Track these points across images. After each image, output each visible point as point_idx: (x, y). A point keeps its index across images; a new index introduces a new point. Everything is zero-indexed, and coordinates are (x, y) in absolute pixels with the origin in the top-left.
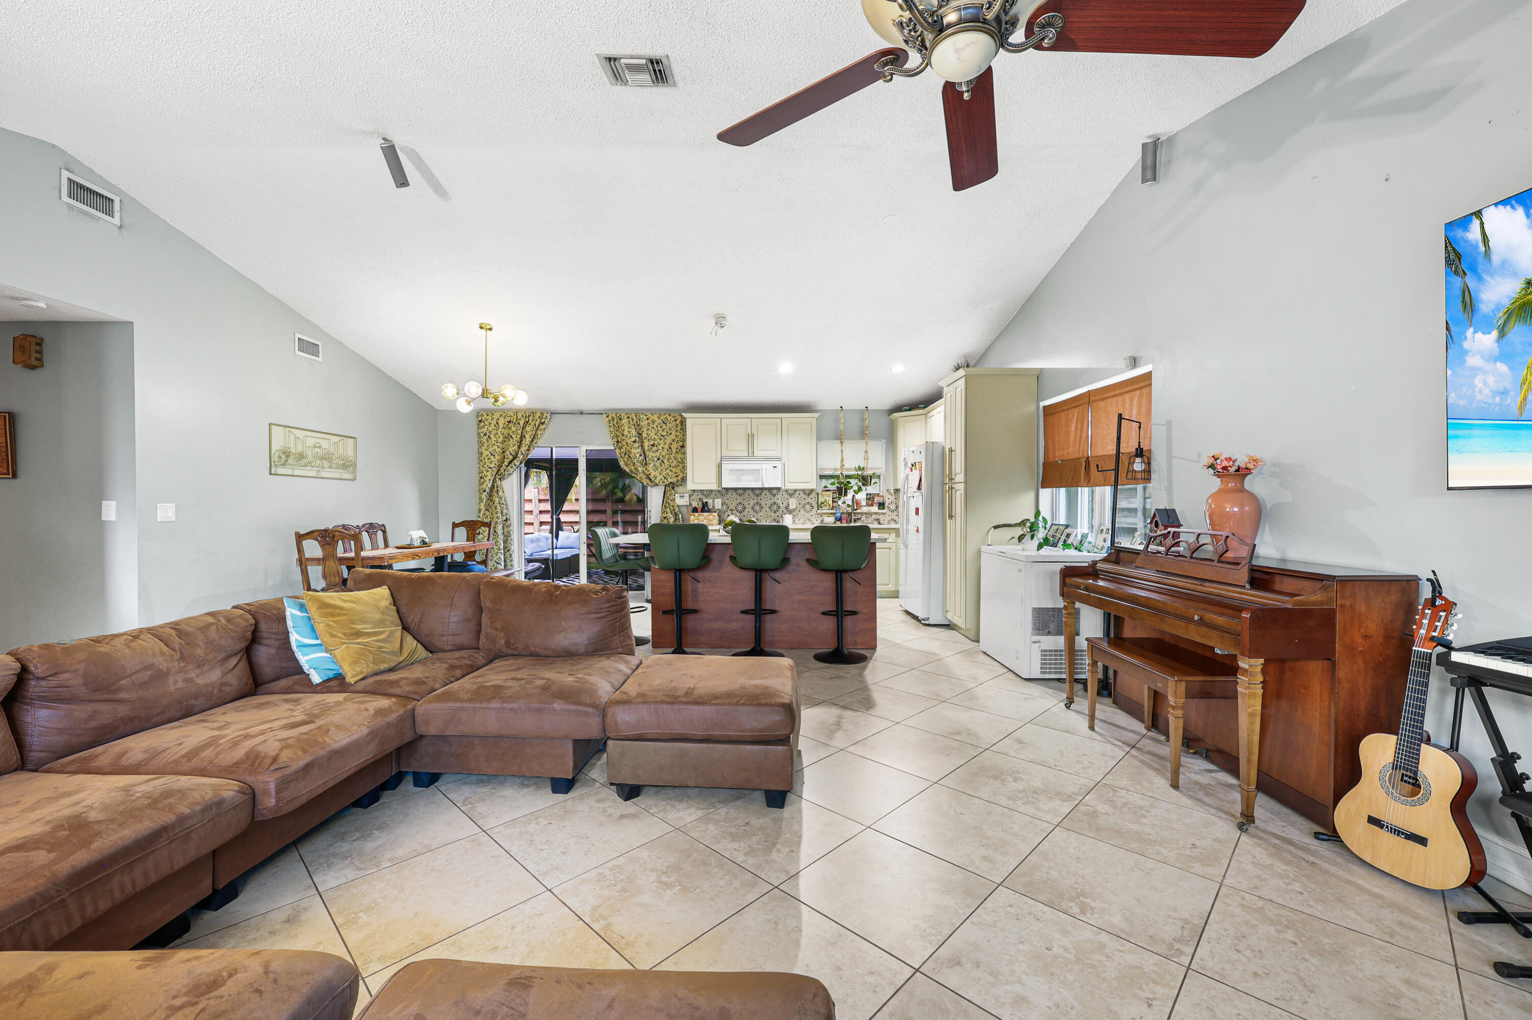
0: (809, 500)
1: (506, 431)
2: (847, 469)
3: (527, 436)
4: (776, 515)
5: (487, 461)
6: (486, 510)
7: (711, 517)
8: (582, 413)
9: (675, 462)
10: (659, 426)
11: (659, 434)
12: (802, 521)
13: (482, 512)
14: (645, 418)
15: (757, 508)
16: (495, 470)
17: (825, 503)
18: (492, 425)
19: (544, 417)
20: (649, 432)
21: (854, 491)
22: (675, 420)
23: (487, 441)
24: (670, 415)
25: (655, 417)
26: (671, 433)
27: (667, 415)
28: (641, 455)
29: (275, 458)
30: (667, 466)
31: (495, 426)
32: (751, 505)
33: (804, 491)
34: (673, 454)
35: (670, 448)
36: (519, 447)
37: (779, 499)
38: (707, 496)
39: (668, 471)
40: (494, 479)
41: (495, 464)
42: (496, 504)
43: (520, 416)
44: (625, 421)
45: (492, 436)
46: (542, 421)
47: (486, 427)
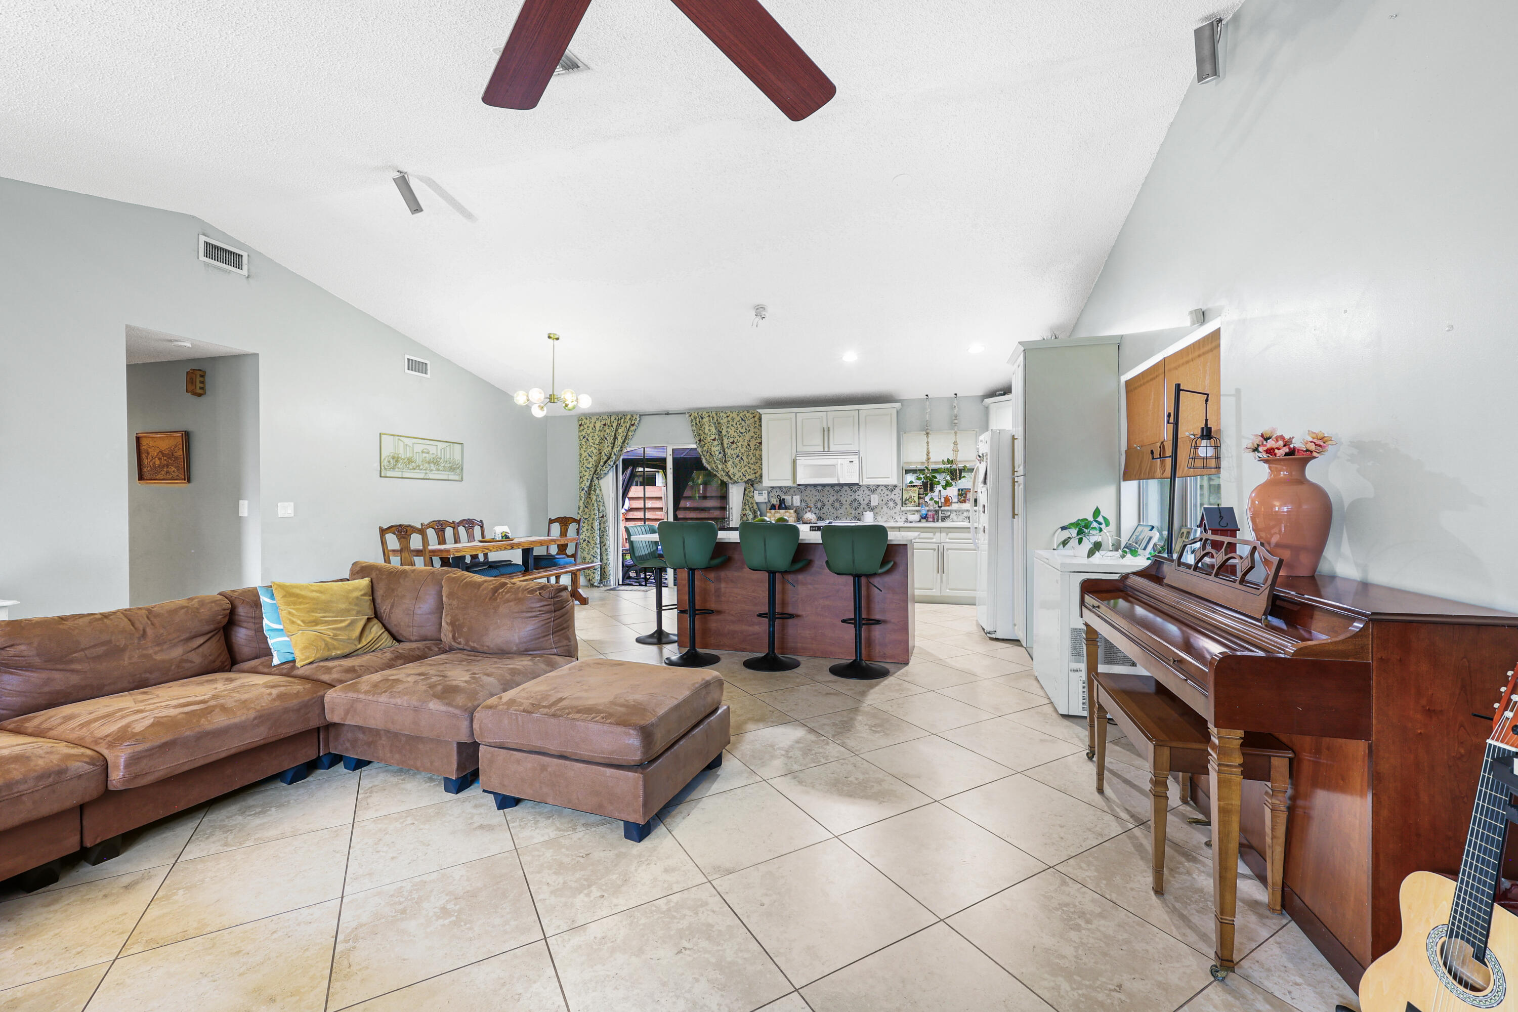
0: (892, 496)
1: (602, 434)
2: (936, 463)
3: (619, 438)
4: (857, 512)
5: (585, 461)
6: (586, 507)
7: (787, 514)
8: (668, 414)
9: (754, 459)
10: (738, 423)
11: (738, 431)
12: (884, 519)
13: (581, 509)
14: (725, 416)
15: (837, 505)
16: (593, 470)
17: (910, 500)
18: (590, 429)
19: (634, 419)
20: (729, 430)
21: (942, 486)
22: (754, 417)
23: (586, 443)
24: (748, 412)
25: (734, 415)
26: (749, 430)
27: (746, 412)
28: (720, 453)
29: (385, 463)
30: (745, 463)
31: (592, 429)
32: (831, 501)
33: (886, 487)
34: (752, 451)
35: (749, 445)
36: (613, 448)
37: (860, 495)
38: (785, 493)
39: (747, 468)
40: (592, 478)
41: (593, 464)
42: (593, 501)
43: (613, 419)
44: (706, 420)
45: (590, 439)
46: (633, 423)
47: (585, 430)
